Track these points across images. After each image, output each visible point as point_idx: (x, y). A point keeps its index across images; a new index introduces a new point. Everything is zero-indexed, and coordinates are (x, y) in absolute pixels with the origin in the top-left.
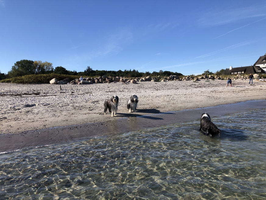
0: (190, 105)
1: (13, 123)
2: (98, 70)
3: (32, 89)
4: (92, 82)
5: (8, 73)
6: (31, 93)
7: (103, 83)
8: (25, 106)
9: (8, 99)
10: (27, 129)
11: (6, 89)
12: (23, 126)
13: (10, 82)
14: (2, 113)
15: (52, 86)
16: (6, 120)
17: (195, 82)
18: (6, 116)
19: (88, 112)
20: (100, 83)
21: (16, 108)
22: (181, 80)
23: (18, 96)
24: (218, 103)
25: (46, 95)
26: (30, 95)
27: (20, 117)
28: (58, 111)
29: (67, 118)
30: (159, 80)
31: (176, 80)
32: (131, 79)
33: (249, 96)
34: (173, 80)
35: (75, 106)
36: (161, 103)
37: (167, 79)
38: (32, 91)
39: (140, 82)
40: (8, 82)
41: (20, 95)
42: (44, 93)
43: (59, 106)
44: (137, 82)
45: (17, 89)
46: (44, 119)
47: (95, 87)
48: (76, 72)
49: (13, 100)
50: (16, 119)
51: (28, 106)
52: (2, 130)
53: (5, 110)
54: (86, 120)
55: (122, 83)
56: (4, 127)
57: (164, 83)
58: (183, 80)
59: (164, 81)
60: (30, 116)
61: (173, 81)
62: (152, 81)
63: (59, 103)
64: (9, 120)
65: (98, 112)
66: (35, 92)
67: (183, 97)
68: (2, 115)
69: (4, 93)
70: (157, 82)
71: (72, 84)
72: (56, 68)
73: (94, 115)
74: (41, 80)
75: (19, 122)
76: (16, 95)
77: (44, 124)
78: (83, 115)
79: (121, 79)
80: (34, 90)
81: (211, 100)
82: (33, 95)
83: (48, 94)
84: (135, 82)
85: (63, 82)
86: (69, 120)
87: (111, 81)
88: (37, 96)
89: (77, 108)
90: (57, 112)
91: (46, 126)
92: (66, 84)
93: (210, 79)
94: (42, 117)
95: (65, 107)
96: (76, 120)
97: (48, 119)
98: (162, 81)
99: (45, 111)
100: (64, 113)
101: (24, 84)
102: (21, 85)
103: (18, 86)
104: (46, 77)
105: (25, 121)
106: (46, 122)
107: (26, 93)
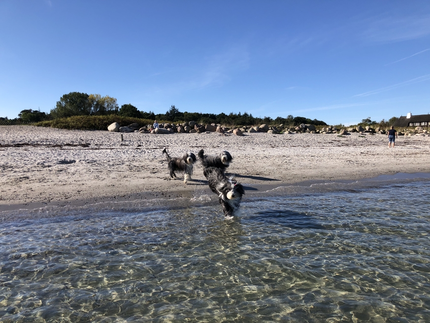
0: (313, 172)
1: (36, 186)
2: (188, 112)
3: (78, 138)
4: (173, 131)
5: (51, 111)
6: (77, 144)
7: (189, 133)
8: (60, 161)
9: (41, 152)
10: (54, 195)
11: (42, 136)
12: (49, 190)
13: (50, 126)
14: (25, 170)
15: (110, 135)
16: (27, 181)
17: (340, 136)
18: (28, 174)
19: (150, 175)
20: (185, 132)
21: (46, 164)
22: (319, 133)
23: (56, 148)
24: (359, 171)
25: (98, 147)
26: (74, 147)
27: (47, 178)
28: (105, 171)
29: (114, 182)
30: (281, 131)
31: (309, 132)
32: (235, 128)
33: (418, 163)
34: (304, 132)
35: (132, 166)
36: (267, 168)
37: (295, 130)
38: (79, 140)
39: (248, 133)
40: (47, 125)
41: (60, 146)
42: (96, 145)
43: (109, 165)
44: (244, 133)
45: (58, 137)
46: (81, 183)
47: (176, 138)
48: (153, 114)
49: (48, 153)
50: (41, 180)
51: (64, 162)
52: (19, 194)
53: (29, 166)
54: (141, 187)
55: (219, 134)
56: (22, 190)
57: (289, 136)
58: (322, 132)
59: (290, 133)
60: (63, 177)
61: (305, 134)
62: (269, 132)
63: (111, 161)
64: (31, 182)
65: (164, 176)
66: (83, 143)
67: (307, 160)
68: (23, 174)
69: (37, 142)
70: (276, 135)
71: (142, 133)
72: (122, 106)
73: (156, 179)
74: (95, 124)
75: (44, 184)
76: (54, 146)
77: (79, 189)
78: (140, 179)
79: (218, 128)
80: (81, 140)
81: (351, 166)
82: (79, 147)
83: (101, 147)
84: (240, 134)
85: (129, 129)
86: (116, 185)
87: (202, 130)
88: (85, 148)
89: (134, 169)
90: (102, 173)
91: (81, 193)
92: (133, 131)
93: (367, 133)
94: (80, 179)
95: (117, 166)
96: (126, 186)
97: (87, 182)
98: (287, 132)
99: (85, 170)
100: (113, 175)
101: (69, 129)
102: (64, 131)
103: (61, 132)
104: (103, 120)
105: (53, 183)
106: (82, 187)
107: (70, 143)
